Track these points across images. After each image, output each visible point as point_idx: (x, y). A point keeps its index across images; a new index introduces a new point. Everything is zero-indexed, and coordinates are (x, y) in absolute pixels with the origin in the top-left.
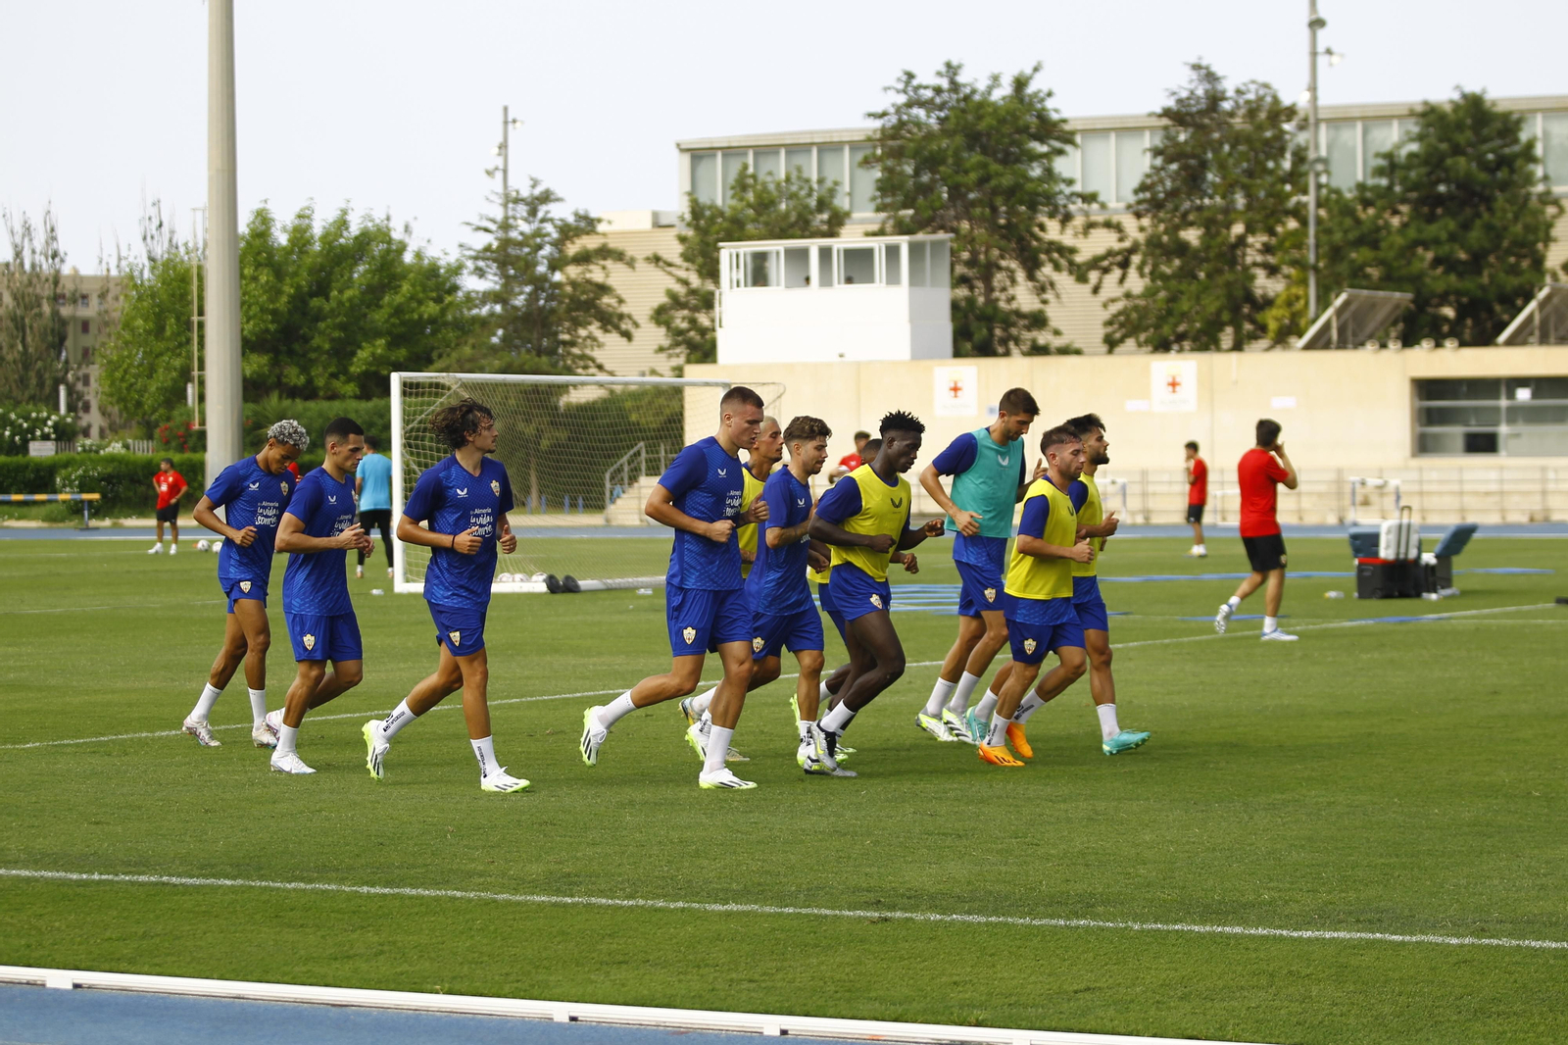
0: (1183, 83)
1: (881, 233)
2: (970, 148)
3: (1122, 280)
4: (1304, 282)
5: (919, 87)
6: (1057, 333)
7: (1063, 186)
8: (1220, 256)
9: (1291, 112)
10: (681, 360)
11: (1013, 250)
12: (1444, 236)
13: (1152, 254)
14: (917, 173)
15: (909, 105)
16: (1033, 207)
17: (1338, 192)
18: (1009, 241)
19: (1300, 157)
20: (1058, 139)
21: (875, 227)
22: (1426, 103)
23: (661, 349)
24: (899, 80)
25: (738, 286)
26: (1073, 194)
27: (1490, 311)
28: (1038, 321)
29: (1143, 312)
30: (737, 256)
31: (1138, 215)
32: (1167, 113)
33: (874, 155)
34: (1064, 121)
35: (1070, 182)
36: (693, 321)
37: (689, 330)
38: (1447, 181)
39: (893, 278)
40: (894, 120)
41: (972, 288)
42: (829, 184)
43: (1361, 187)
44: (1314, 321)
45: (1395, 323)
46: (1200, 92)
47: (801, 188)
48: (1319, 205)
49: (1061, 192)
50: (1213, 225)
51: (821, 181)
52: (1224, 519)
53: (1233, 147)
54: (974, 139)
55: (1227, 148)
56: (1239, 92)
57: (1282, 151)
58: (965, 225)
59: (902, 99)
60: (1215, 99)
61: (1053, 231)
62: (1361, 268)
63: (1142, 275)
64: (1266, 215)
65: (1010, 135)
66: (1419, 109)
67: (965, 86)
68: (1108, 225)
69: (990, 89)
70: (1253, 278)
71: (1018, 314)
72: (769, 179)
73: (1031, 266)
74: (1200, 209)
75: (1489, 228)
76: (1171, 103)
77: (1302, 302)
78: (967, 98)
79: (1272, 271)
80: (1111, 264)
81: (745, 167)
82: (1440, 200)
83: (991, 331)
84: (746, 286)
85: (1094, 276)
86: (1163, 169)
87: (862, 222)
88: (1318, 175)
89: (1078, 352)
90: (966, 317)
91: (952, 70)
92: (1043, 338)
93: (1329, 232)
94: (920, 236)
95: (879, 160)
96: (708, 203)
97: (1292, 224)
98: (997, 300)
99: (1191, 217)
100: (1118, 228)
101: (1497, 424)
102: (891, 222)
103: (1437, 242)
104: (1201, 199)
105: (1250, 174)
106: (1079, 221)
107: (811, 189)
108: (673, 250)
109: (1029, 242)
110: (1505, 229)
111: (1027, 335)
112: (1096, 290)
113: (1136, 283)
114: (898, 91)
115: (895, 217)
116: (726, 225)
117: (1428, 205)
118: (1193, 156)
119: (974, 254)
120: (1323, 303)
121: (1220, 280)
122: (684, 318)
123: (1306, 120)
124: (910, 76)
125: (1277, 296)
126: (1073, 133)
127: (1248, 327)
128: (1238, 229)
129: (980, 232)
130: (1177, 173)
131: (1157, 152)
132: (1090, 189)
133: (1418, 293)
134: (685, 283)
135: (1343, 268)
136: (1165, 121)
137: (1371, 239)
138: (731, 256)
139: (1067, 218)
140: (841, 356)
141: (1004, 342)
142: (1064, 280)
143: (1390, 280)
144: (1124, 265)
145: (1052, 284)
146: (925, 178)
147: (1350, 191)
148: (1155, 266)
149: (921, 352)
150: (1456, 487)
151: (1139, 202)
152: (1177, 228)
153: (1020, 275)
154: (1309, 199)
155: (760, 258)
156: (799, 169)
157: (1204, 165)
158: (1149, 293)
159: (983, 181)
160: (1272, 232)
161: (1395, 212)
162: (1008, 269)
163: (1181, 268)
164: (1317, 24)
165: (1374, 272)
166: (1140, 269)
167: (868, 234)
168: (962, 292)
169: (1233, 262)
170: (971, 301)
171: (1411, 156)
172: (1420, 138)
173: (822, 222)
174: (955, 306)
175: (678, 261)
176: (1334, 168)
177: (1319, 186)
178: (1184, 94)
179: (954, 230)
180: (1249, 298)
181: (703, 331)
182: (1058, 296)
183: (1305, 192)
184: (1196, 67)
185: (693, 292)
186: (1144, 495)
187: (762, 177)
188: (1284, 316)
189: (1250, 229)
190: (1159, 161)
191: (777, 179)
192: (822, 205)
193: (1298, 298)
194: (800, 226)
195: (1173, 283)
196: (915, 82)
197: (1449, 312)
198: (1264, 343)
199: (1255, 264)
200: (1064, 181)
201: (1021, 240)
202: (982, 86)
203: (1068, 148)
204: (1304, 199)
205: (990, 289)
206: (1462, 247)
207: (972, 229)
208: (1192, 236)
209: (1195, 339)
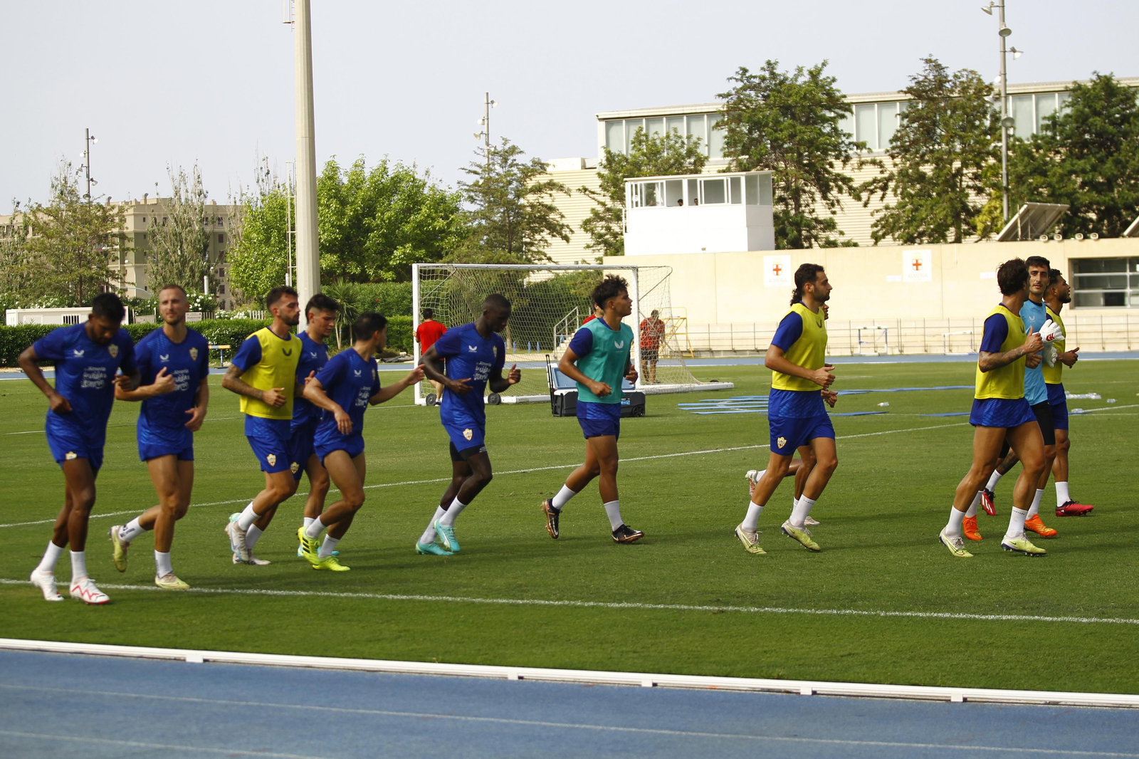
0: (921, 70)
1: (728, 170)
2: (785, 115)
3: (882, 199)
4: (999, 198)
5: (751, 77)
6: (842, 233)
7: (844, 139)
8: (946, 181)
9: (990, 89)
10: (601, 254)
11: (813, 180)
12: (1088, 167)
13: (902, 181)
14: (750, 131)
15: (744, 88)
16: (825, 152)
17: (1020, 140)
18: (810, 174)
19: (996, 118)
20: (840, 108)
21: (724, 167)
22: (1075, 82)
23: (588, 247)
24: (737, 73)
25: (637, 206)
26: (850, 143)
27: (1119, 215)
28: (830, 225)
29: (897, 218)
30: (636, 186)
31: (893, 157)
32: (910, 90)
33: (723, 121)
34: (845, 96)
35: (849, 135)
36: (609, 229)
37: (605, 235)
38: (1089, 132)
39: (736, 199)
40: (735, 98)
41: (787, 205)
42: (694, 139)
43: (1035, 137)
44: (1006, 223)
45: (1058, 223)
46: (931, 77)
47: (676, 142)
48: (1008, 149)
49: (843, 142)
50: (940, 162)
51: (689, 137)
52: (950, 351)
53: (953, 112)
54: (786, 109)
55: (949, 112)
56: (955, 76)
57: (985, 113)
58: (782, 165)
59: (740, 85)
60: (941, 82)
61: (838, 168)
62: (1036, 188)
63: (896, 195)
64: (976, 155)
65: (810, 106)
66: (1071, 86)
67: (780, 75)
68: (874, 162)
69: (796, 77)
70: (967, 195)
71: (816, 220)
72: (656, 136)
73: (825, 190)
74: (932, 152)
75: (1117, 162)
76: (913, 84)
77: (998, 211)
78: (782, 83)
79: (980, 191)
80: (876, 188)
81: (641, 129)
82: (1085, 144)
83: (799, 232)
84: (641, 206)
85: (864, 195)
86: (908, 126)
87: (716, 163)
88: (1007, 129)
89: (855, 245)
90: (783, 223)
91: (770, 66)
92: (833, 236)
93: (1015, 165)
94: (753, 171)
95: (726, 124)
96: (617, 153)
97: (991, 161)
98: (803, 212)
99: (926, 158)
100: (880, 164)
101: (1125, 287)
102: (734, 163)
103: (1084, 172)
104: (933, 145)
105: (963, 129)
106: (854, 161)
107: (683, 143)
108: (594, 183)
109: (823, 175)
110: (1127, 162)
111: (822, 235)
112: (866, 205)
113: (892, 200)
114: (737, 80)
115: (737, 160)
116: (628, 167)
117: (1078, 148)
118: (928, 118)
119: (788, 182)
120: (1012, 211)
121: (946, 197)
122: (602, 227)
123: (999, 94)
124: (745, 71)
125: (983, 206)
126: (849, 105)
127: (964, 227)
128: (957, 164)
129: (792, 168)
130: (917, 129)
131: (904, 116)
132: (862, 140)
133: (1072, 204)
134: (603, 204)
135: (1023, 189)
136: (909, 96)
137: (1041, 171)
138: (632, 186)
139: (847, 159)
140: (704, 249)
141: (808, 239)
142: (845, 198)
143: (1055, 196)
144: (885, 188)
145: (838, 201)
146: (756, 135)
147: (1028, 140)
148: (904, 189)
149: (754, 246)
150: (1098, 328)
151: (893, 148)
152: (918, 164)
153: (818, 196)
154: (1002, 144)
155: (651, 187)
156: (675, 130)
157: (935, 124)
158: (901, 206)
159: (792, 136)
160: (979, 167)
161: (1058, 152)
162: (810, 192)
163: (920, 190)
164: (1005, 33)
165: (1045, 191)
166: (895, 190)
167: (719, 172)
168: (781, 207)
169: (954, 187)
170: (786, 212)
171: (1067, 116)
172: (1072, 105)
173: (690, 163)
174: (776, 217)
175: (599, 190)
176: (1018, 124)
177: (1008, 136)
178: (921, 79)
179: (774, 168)
180: (965, 208)
181: (615, 235)
182: (842, 209)
183: (1000, 140)
184: (928, 61)
185: (609, 210)
186: (899, 336)
187: (651, 136)
188: (986, 220)
189: (965, 165)
190: (905, 122)
191: (661, 136)
192: (690, 153)
193: (996, 208)
194: (675, 166)
195: (916, 199)
196: (748, 75)
197: (1093, 216)
198: (975, 237)
199: (968, 187)
200: (844, 135)
201: (818, 173)
202: (790, 75)
203: (847, 114)
204: (999, 144)
205: (798, 205)
206: (1100, 174)
207: (786, 167)
208: (928, 169)
209: (930, 236)
